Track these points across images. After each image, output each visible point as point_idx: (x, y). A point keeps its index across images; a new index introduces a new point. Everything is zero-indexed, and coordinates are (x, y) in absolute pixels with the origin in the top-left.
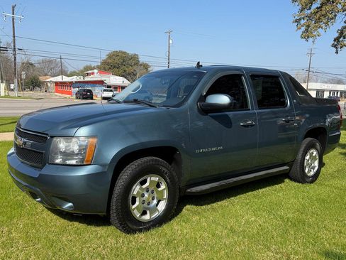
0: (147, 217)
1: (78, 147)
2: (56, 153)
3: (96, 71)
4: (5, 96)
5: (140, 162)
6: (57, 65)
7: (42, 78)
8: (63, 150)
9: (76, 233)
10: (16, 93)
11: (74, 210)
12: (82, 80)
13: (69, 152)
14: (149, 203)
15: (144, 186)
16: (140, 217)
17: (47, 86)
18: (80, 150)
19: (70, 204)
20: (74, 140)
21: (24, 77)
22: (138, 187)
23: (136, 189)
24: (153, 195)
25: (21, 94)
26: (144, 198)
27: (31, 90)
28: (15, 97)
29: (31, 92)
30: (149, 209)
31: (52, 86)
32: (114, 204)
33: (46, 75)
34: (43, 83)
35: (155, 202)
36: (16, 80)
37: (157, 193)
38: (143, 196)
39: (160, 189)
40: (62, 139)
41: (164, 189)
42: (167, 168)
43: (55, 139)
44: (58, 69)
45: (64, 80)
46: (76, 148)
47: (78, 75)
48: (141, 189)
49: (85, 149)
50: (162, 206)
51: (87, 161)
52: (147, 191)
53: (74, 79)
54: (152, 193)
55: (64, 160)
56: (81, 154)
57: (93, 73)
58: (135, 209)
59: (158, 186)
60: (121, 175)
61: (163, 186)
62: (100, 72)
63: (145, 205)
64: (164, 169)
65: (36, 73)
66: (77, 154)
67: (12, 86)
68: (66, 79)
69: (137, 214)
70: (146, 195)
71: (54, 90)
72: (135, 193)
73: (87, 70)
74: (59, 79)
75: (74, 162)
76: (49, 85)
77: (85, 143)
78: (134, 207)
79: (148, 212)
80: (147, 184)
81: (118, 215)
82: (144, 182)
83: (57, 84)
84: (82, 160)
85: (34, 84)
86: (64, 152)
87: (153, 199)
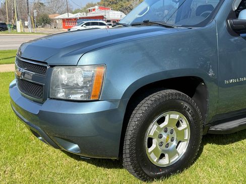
0: (165, 162)
1: (82, 79)
2: (57, 86)
3: (96, 7)
4: (21, 33)
5: (156, 96)
6: (63, 3)
7: (51, 16)
8: (65, 82)
9: (84, 176)
10: (30, 30)
11: (81, 153)
12: (85, 16)
13: (72, 84)
14: (167, 145)
15: (162, 125)
16: (157, 161)
17: (56, 22)
18: (85, 83)
19: (76, 146)
20: (78, 69)
21: (35, 15)
22: (155, 126)
23: (153, 129)
24: (172, 135)
25: (34, 30)
26: (162, 140)
27: (43, 27)
28: (29, 33)
29: (43, 29)
30: (167, 152)
31: (60, 23)
32: (127, 147)
33: (55, 13)
34: (52, 20)
35: (175, 143)
36: (29, 18)
37: (177, 133)
38: (160, 136)
39: (180, 129)
40: (63, 69)
41: (186, 129)
42: (189, 104)
43: (55, 69)
44: (64, 8)
45: (70, 17)
46: (80, 81)
47: (81, 11)
48: (158, 128)
49: (91, 81)
50: (183, 149)
51: (94, 96)
52: (166, 131)
53: (78, 15)
54: (172, 133)
55: (67, 95)
56: (86, 87)
57: (94, 10)
58: (152, 153)
59: (178, 125)
60: (134, 112)
61: (184, 125)
62: (100, 8)
63: (163, 147)
64: (186, 105)
65: (46, 12)
66: (82, 88)
67: (26, 23)
68: (72, 16)
69: (154, 159)
70: (165, 136)
71: (62, 27)
72: (152, 134)
73: (89, 7)
74: (65, 16)
75: (78, 97)
76: (57, 21)
77: (90, 74)
78: (150, 150)
79: (166, 155)
80: (166, 123)
81: (132, 160)
82: (161, 121)
83: (64, 20)
84: (89, 94)
85: (45, 21)
86: (67, 85)
87: (172, 140)
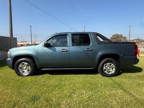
58: (20, 70)
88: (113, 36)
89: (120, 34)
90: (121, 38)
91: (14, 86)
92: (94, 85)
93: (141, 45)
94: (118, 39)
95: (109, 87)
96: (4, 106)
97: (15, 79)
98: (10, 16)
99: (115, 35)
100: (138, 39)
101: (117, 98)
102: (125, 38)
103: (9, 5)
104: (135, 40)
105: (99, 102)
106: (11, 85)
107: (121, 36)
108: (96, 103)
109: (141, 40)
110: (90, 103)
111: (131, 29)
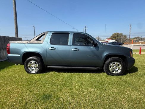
88: (113, 35)
89: (120, 33)
90: (121, 37)
91: (23, 85)
92: (101, 83)
93: (141, 44)
94: (118, 38)
95: (117, 85)
96: (16, 104)
97: (23, 77)
98: (15, 17)
99: (115, 34)
100: (138, 37)
101: (126, 96)
102: (125, 36)
103: (14, 6)
104: (135, 38)
105: (109, 100)
106: (20, 84)
107: (121, 34)
108: (106, 101)
109: (141, 38)
110: (100, 101)
111: (131, 27)
